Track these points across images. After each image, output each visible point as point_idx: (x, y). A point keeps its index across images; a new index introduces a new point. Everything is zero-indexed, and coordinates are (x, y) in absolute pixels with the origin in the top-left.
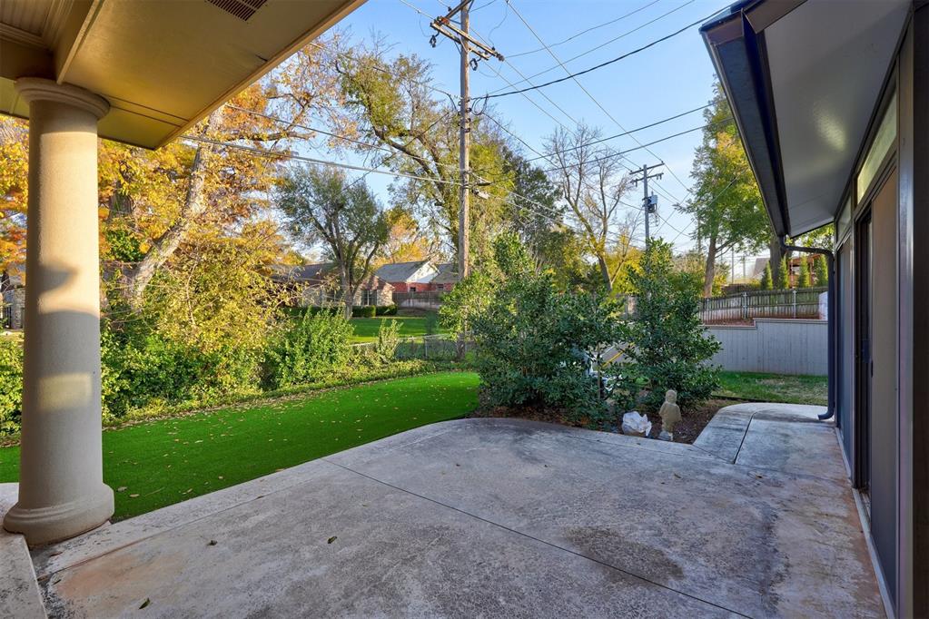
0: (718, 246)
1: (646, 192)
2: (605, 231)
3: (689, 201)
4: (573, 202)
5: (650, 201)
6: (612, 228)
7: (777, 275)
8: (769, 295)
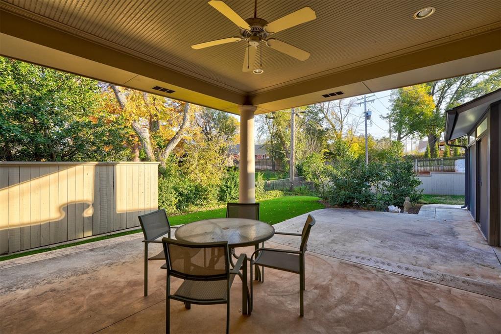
0: (402, 136)
1: (365, 109)
2: (341, 129)
3: (388, 114)
4: (325, 113)
5: (367, 114)
6: (345, 127)
7: (433, 150)
8: (429, 161)
